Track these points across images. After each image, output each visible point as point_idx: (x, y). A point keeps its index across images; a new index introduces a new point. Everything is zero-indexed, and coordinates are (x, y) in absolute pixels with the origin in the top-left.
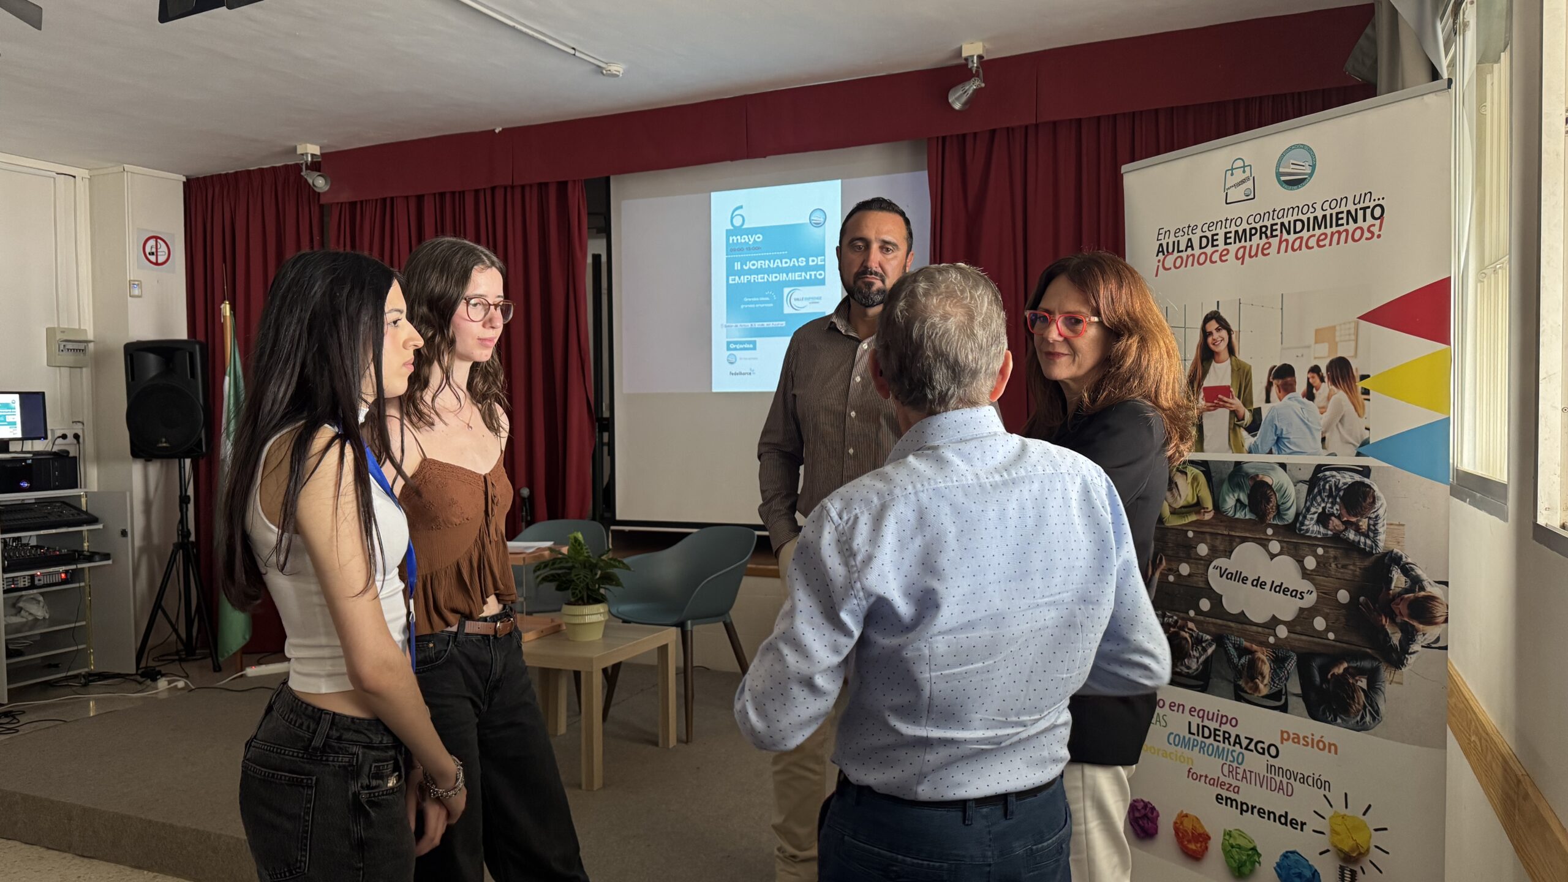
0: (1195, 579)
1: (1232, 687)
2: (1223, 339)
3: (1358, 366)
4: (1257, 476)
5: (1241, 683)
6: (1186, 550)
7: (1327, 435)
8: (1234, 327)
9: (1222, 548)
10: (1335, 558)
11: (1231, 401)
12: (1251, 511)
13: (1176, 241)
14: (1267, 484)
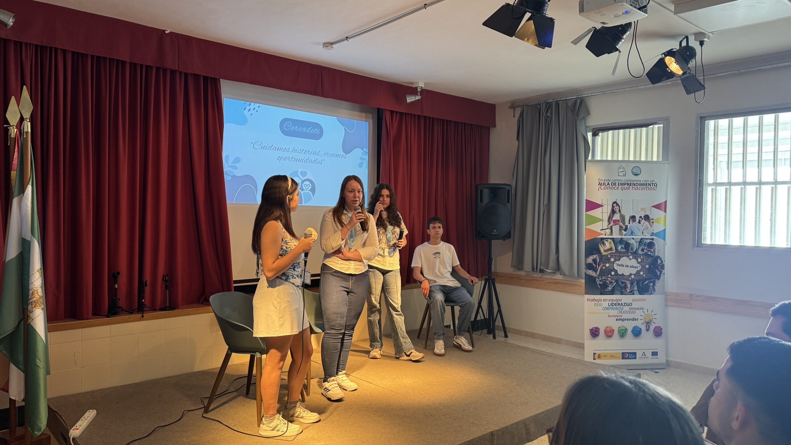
0: (610, 267)
1: (620, 292)
2: (617, 208)
3: (651, 217)
4: (627, 241)
5: (623, 290)
6: (608, 260)
7: (644, 231)
8: (620, 205)
9: (617, 259)
10: (645, 258)
11: (620, 223)
12: (625, 249)
13: (604, 182)
14: (629, 243)
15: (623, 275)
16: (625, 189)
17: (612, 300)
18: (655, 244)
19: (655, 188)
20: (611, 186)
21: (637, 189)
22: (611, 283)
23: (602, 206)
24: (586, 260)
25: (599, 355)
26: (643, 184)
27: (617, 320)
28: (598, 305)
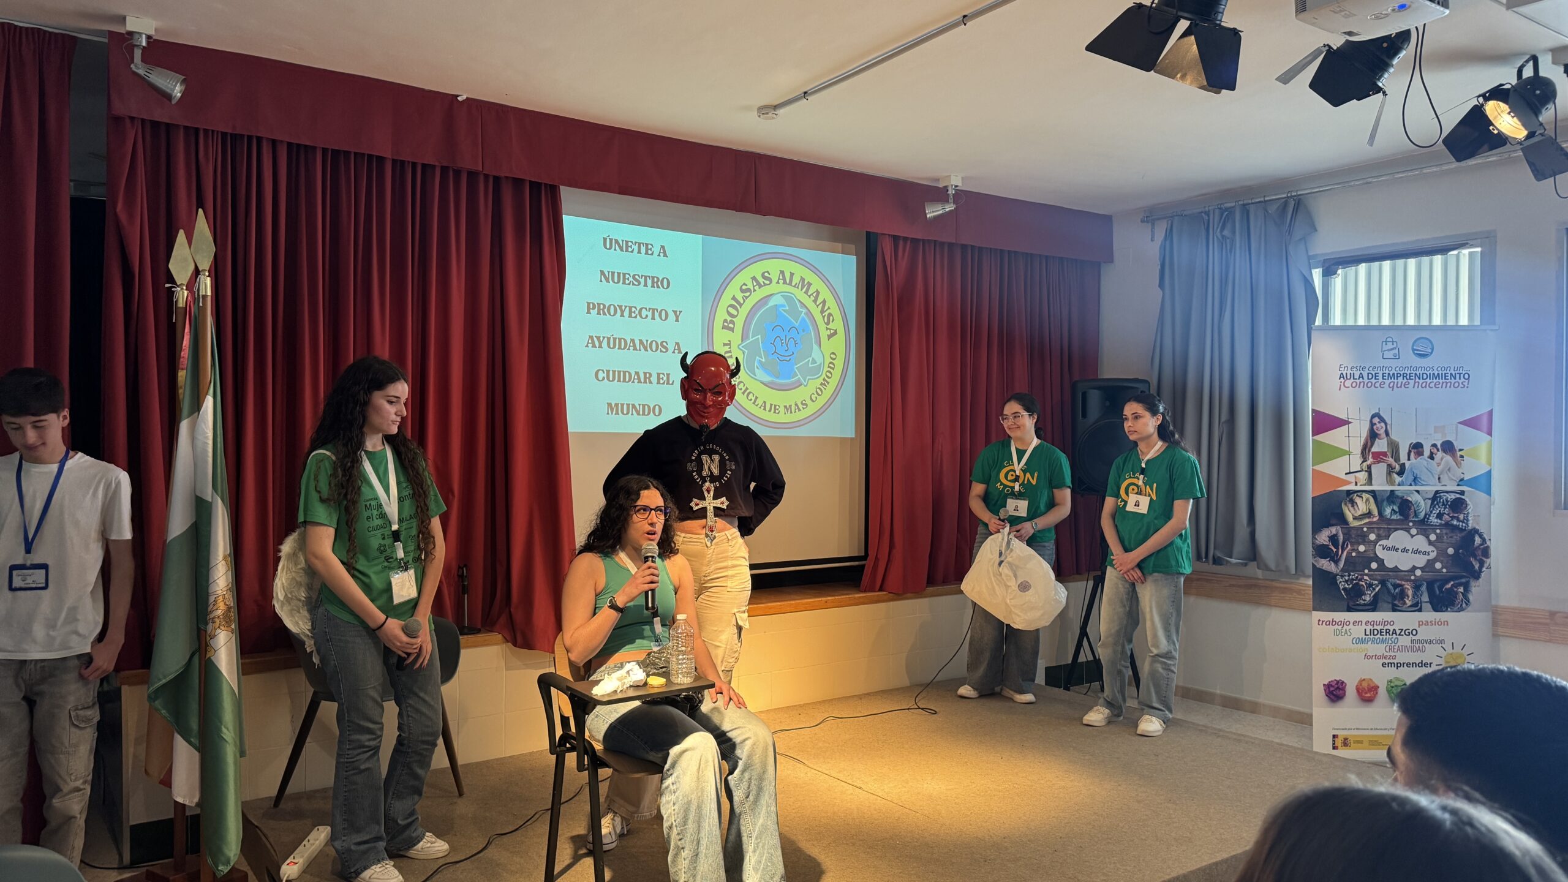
0: (1368, 553)
1: (1390, 605)
2: (1382, 427)
3: (1457, 445)
4: (1403, 497)
5: (1396, 602)
6: (1362, 538)
7: (1441, 476)
8: (1388, 422)
9: (1384, 535)
10: (1446, 534)
11: (1387, 459)
12: (1400, 514)
13: (1352, 372)
14: (1409, 501)
15: (1396, 569)
16: (1399, 385)
17: (1373, 623)
18: (1468, 502)
19: (1466, 384)
20: (1366, 380)
21: (1426, 387)
22: (1370, 585)
23: (1345, 422)
24: (1314, 538)
25: (1346, 739)
26: (1438, 374)
27: (1383, 665)
28: (1343, 634)
